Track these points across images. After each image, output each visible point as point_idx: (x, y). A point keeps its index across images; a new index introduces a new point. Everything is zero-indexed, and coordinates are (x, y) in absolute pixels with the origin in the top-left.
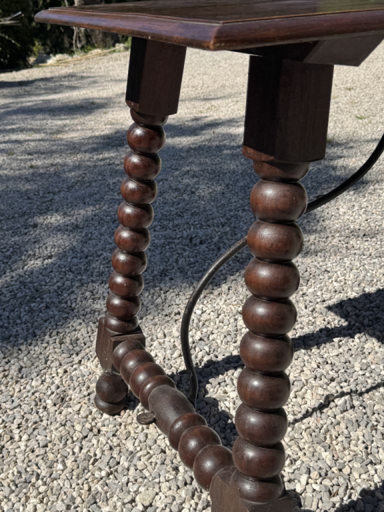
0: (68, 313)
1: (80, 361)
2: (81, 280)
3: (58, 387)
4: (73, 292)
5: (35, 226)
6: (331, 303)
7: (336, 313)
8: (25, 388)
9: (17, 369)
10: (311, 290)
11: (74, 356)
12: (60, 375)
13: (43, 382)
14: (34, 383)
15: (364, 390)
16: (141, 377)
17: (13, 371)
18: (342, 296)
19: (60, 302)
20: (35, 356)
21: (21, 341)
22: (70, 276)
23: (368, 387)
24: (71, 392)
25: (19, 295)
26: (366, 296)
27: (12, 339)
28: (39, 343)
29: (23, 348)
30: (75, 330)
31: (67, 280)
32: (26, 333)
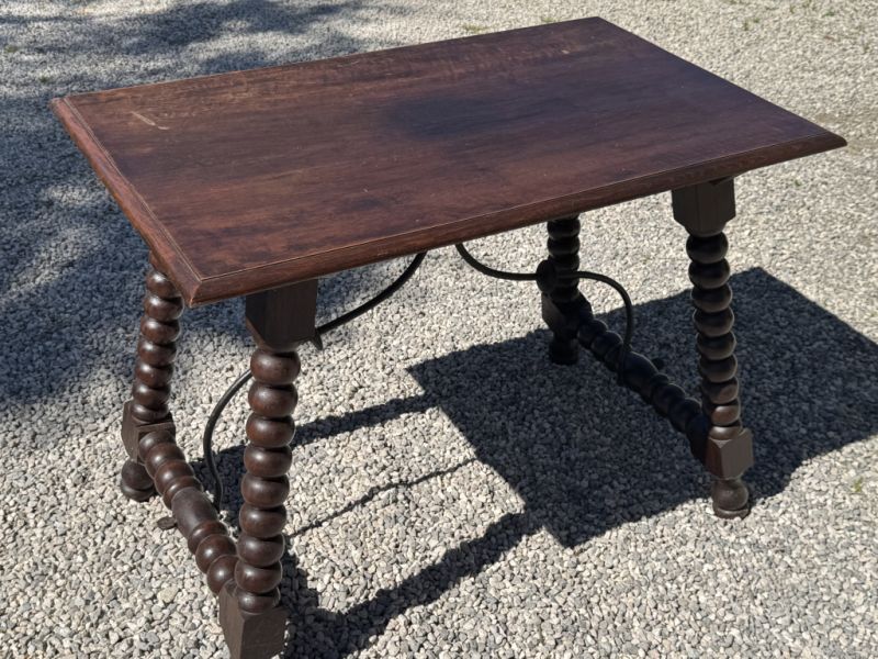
0: (94, 359)
1: (107, 428)
2: (111, 308)
3: (79, 464)
4: (101, 326)
5: (50, 203)
6: (414, 362)
7: (415, 377)
8: (39, 463)
9: (30, 437)
10: (396, 343)
11: (99, 421)
12: (82, 447)
13: (62, 455)
14: (51, 457)
15: (415, 479)
16: (167, 476)
17: (26, 439)
18: (427, 354)
19: (83, 342)
20: (51, 419)
21: (34, 398)
22: (99, 300)
23: (421, 476)
24: (94, 470)
25: (30, 326)
26: (456, 356)
27: (22, 393)
28: (57, 401)
29: (37, 406)
30: (102, 385)
31: (94, 307)
32: (40, 386)
